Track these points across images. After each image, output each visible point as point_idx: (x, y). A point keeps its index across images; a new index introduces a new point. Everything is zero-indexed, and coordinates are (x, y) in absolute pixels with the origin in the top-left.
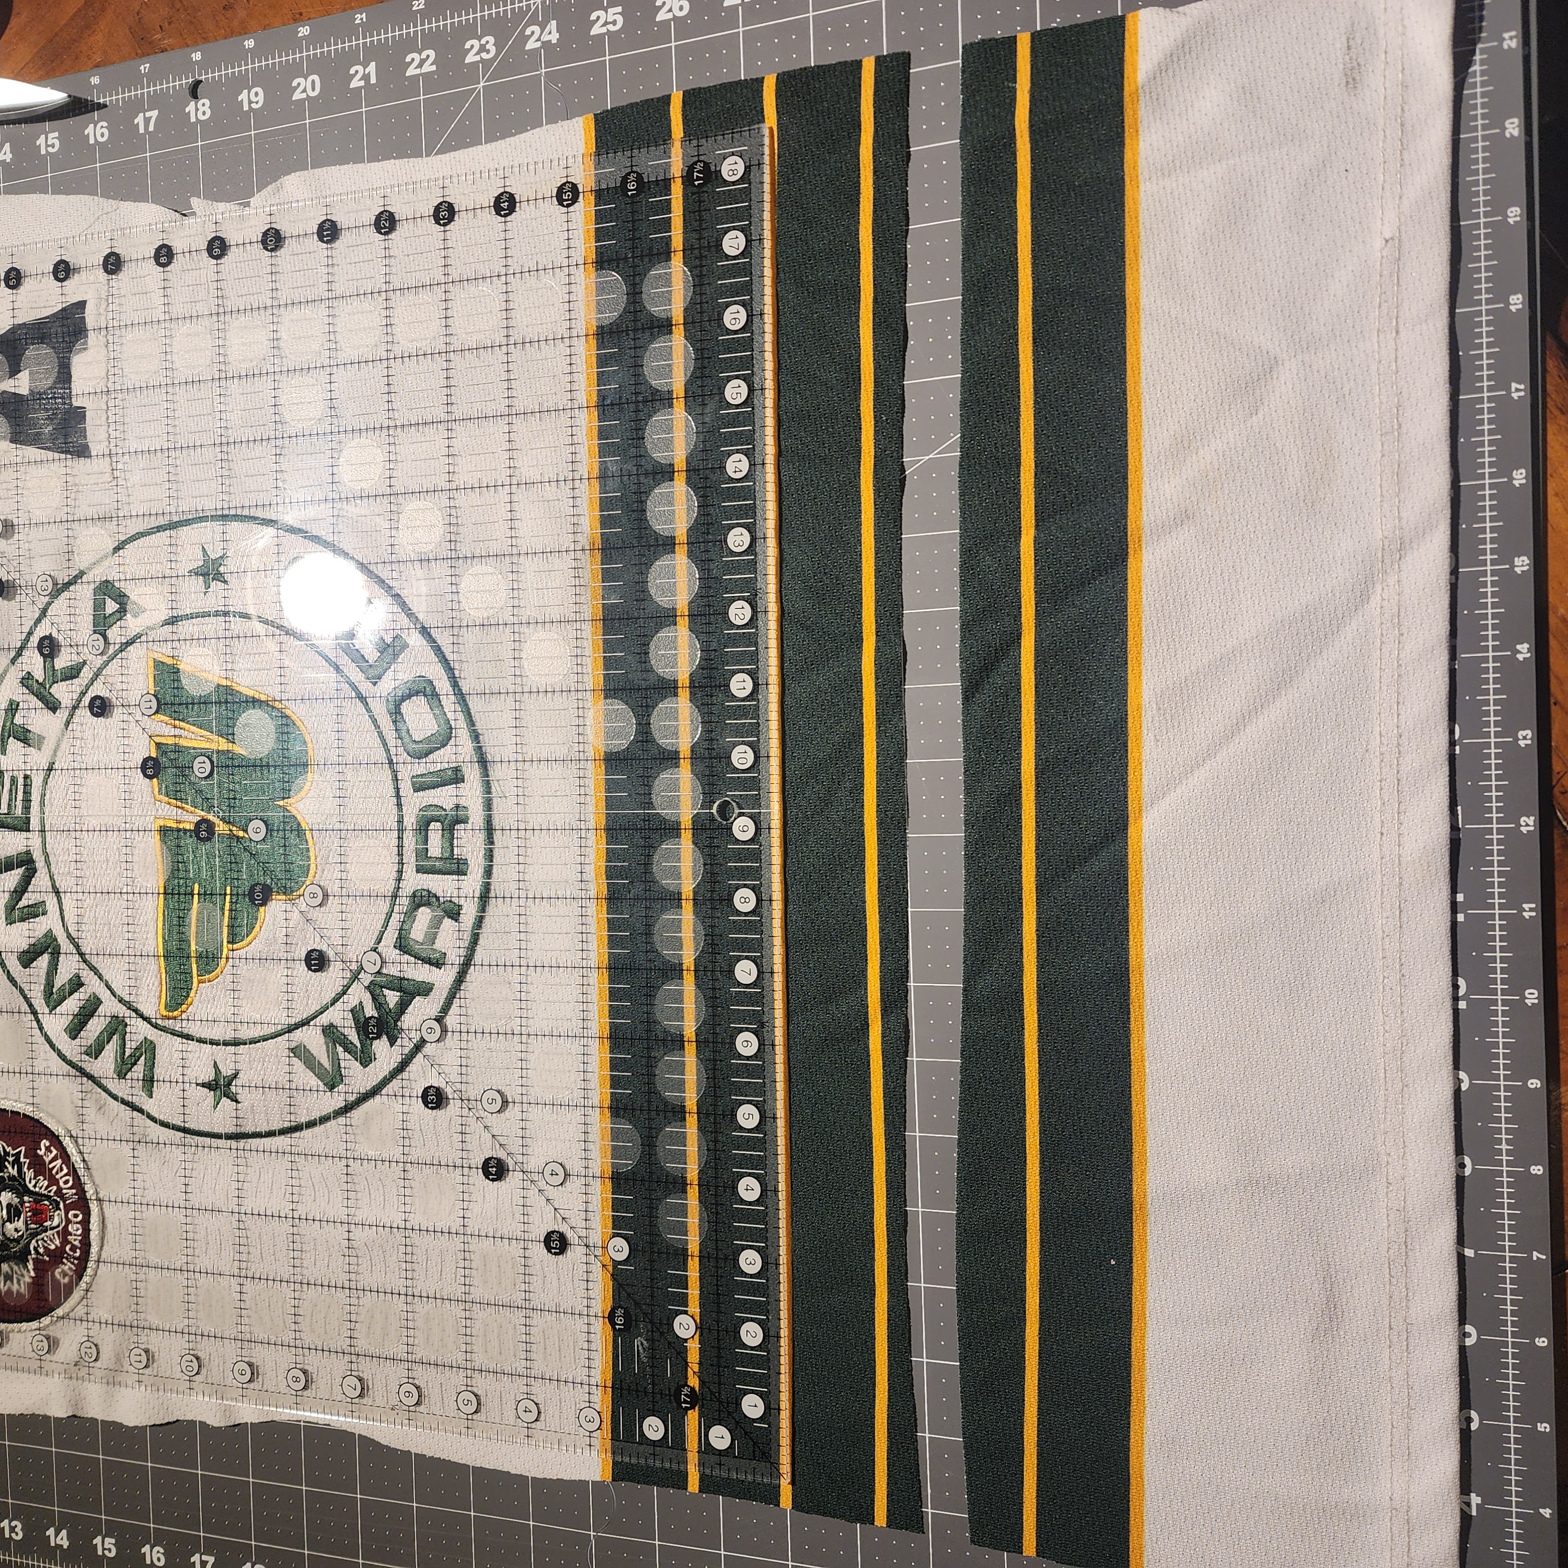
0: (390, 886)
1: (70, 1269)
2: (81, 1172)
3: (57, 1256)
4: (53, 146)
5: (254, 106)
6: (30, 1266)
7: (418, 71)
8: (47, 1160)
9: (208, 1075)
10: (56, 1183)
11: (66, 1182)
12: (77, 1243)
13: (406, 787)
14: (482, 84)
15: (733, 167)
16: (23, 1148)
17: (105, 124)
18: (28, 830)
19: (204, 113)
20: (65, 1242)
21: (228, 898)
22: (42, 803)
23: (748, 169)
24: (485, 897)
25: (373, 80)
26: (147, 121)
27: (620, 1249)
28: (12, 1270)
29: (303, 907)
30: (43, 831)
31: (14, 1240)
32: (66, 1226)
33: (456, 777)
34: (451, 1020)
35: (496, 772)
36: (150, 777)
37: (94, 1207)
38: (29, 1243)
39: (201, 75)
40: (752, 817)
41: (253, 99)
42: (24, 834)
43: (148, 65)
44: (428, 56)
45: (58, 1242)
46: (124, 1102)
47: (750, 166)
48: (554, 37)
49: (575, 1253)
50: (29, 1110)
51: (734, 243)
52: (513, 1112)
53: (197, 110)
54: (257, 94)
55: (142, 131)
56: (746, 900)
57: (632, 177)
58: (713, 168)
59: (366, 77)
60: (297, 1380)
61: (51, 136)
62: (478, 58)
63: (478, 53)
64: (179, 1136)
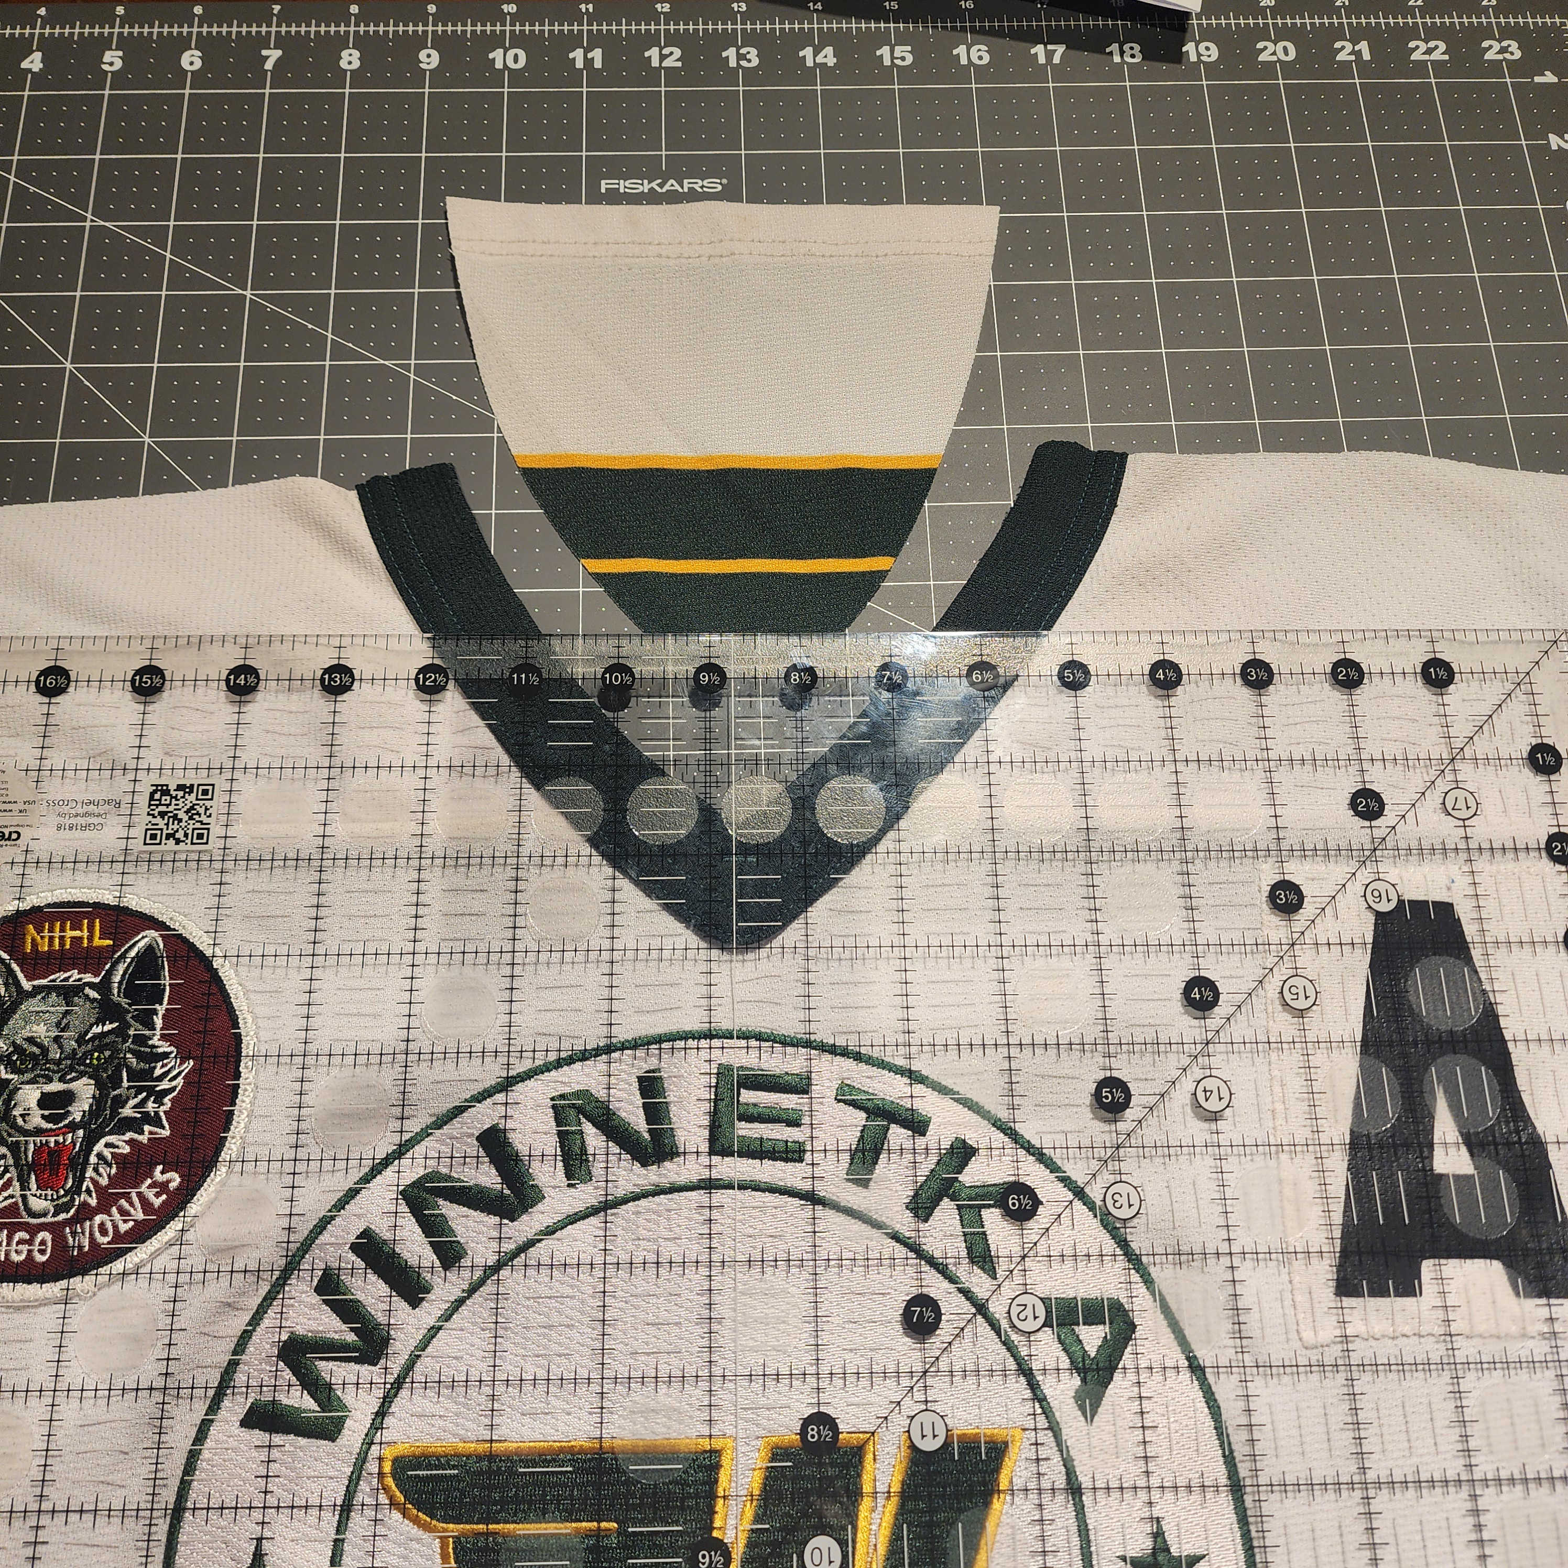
2: (118, 1266)
8: (143, 1188)
10: (104, 1207)
16: (166, 1133)
18: (712, 1152)
22: (756, 1187)
30: (709, 1185)
42: (704, 1147)
64: (169, 1496)
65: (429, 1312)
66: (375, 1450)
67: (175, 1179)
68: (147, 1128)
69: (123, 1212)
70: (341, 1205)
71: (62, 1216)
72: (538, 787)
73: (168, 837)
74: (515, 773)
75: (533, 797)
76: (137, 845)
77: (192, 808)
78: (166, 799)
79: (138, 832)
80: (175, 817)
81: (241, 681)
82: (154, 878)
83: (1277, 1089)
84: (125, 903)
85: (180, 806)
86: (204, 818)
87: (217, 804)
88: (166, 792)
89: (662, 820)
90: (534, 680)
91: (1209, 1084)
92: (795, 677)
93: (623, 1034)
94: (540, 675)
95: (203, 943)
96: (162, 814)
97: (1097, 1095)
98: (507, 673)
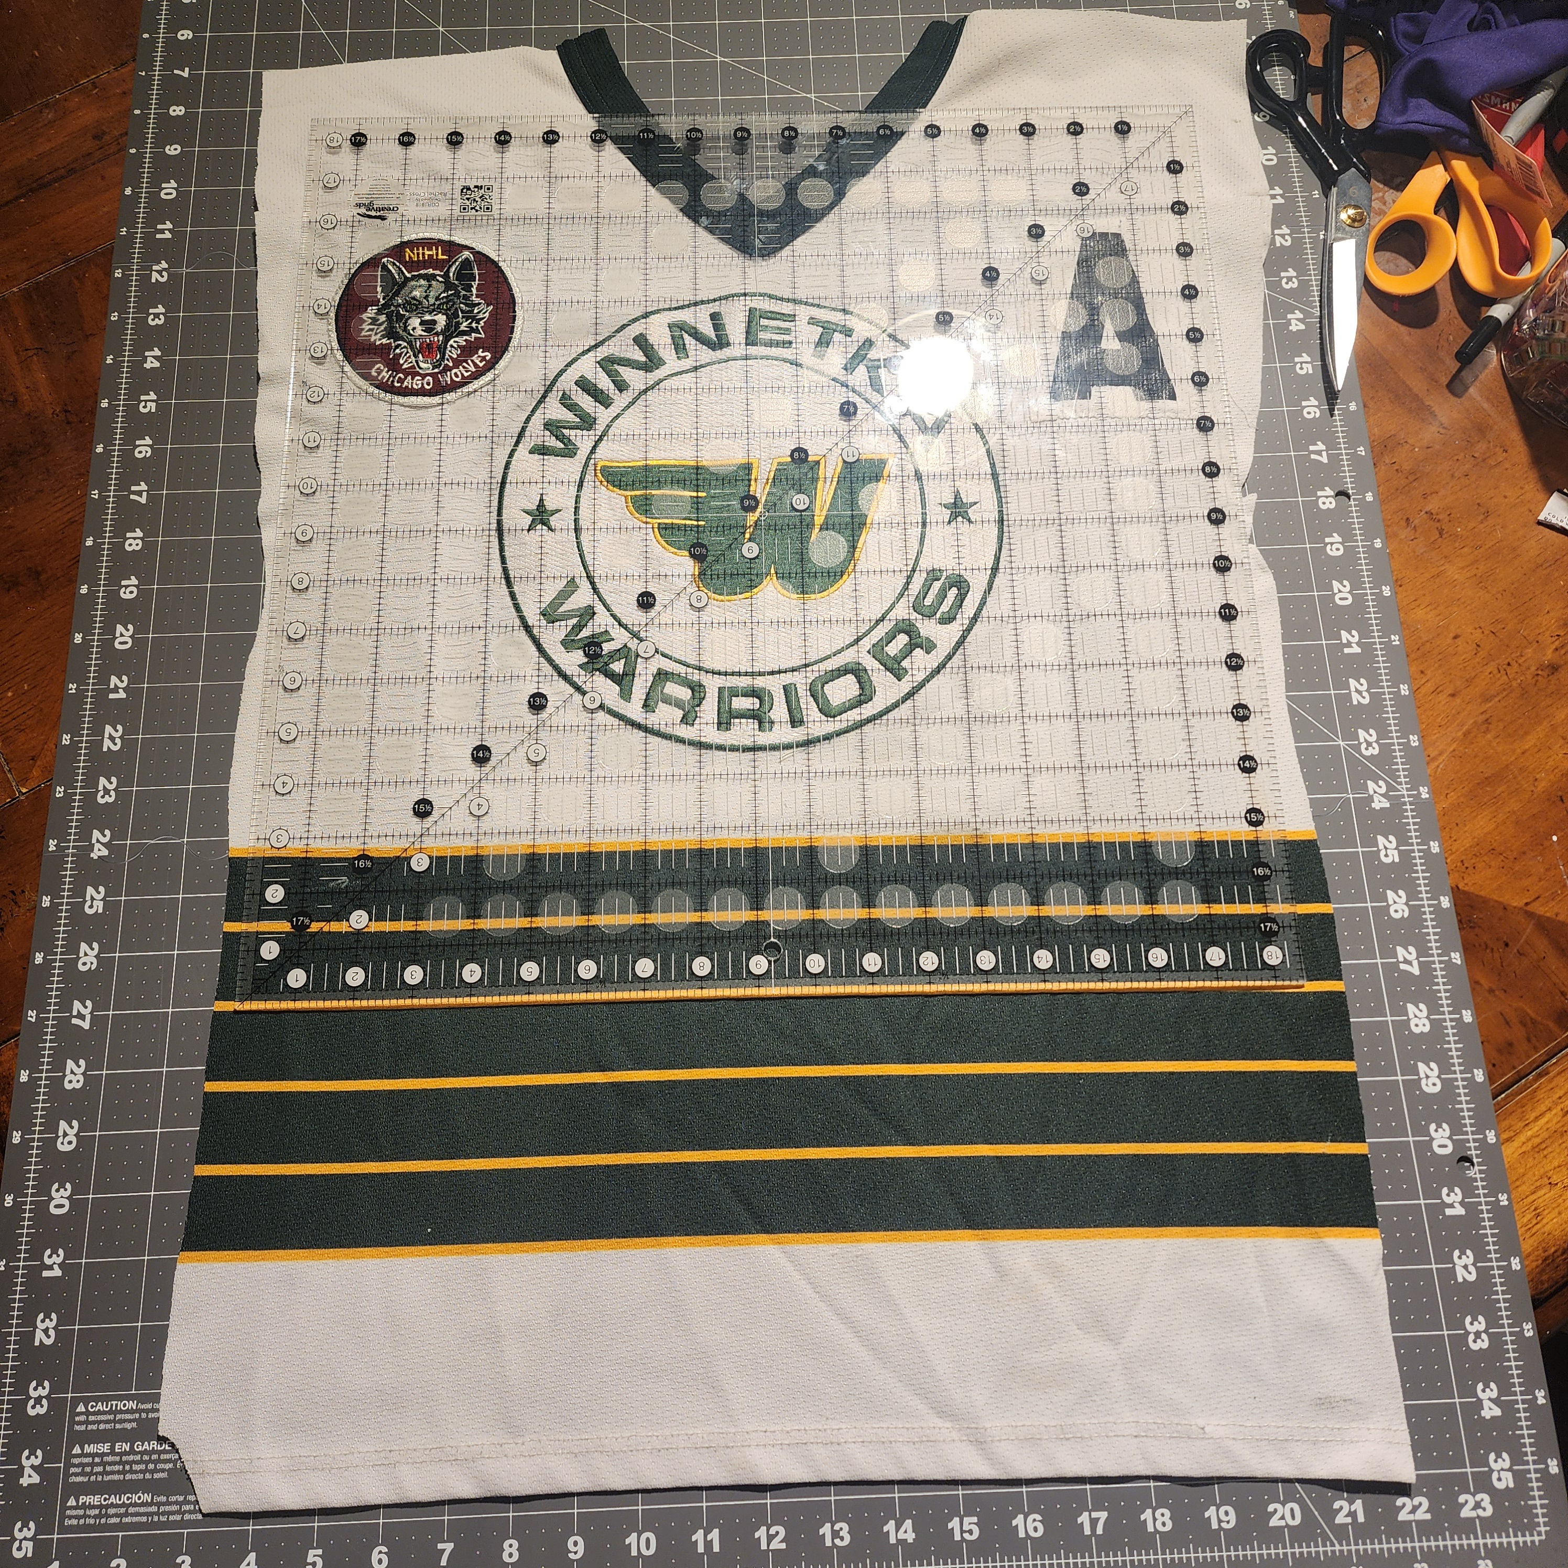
0: (707, 665)
1: (384, 377)
2: (465, 389)
3: (394, 366)
4: (1301, 368)
5: (1329, 547)
6: (385, 341)
7: (1353, 689)
8: (474, 358)
9: (550, 505)
10: (456, 366)
11: (457, 376)
12: (406, 384)
13: (787, 679)
14: (1342, 743)
15: (1274, 955)
17: (1318, 415)
18: (747, 344)
19: (1324, 503)
20: (406, 373)
21: (695, 523)
22: (767, 358)
23: (1273, 968)
24: (701, 745)
25: (1346, 651)
26: (1319, 453)
27: (420, 864)
28: (380, 325)
29: (689, 590)
31: (406, 327)
32: (419, 374)
33: (796, 721)
34: (601, 716)
35: (799, 753)
36: (792, 456)
37: (437, 400)
38: (405, 341)
39: (1354, 500)
40: (769, 971)
41: (1335, 546)
43: (1363, 453)
44: (1364, 698)
45: (405, 366)
46: (523, 429)
47: (1275, 970)
48: (1376, 805)
49: (415, 826)
50: (514, 343)
51: (1215, 957)
52: (528, 771)
53: (1327, 497)
54: (1338, 549)
55: (1312, 448)
56: (702, 967)
57: (1268, 871)
58: (1273, 939)
59: (1349, 644)
60: (300, 582)
61: (1309, 366)
62: (1362, 740)
63: (1366, 740)
64: (498, 478)
65: (614, 410)
66: (592, 461)
67: (488, 356)
71: (436, 370)
72: (654, 186)
73: (472, 209)
74: (643, 179)
75: (652, 191)
76: (457, 212)
77: (482, 196)
78: (469, 192)
79: (457, 208)
80: (474, 200)
81: (502, 138)
82: (465, 231)
83: (1026, 317)
84: (453, 239)
85: (477, 195)
86: (489, 201)
87: (495, 194)
88: (469, 189)
89: (719, 200)
90: (651, 136)
91: (992, 312)
92: (786, 133)
93: (701, 297)
94: (654, 134)
95: (493, 256)
96: (468, 199)
97: (937, 318)
98: (637, 134)
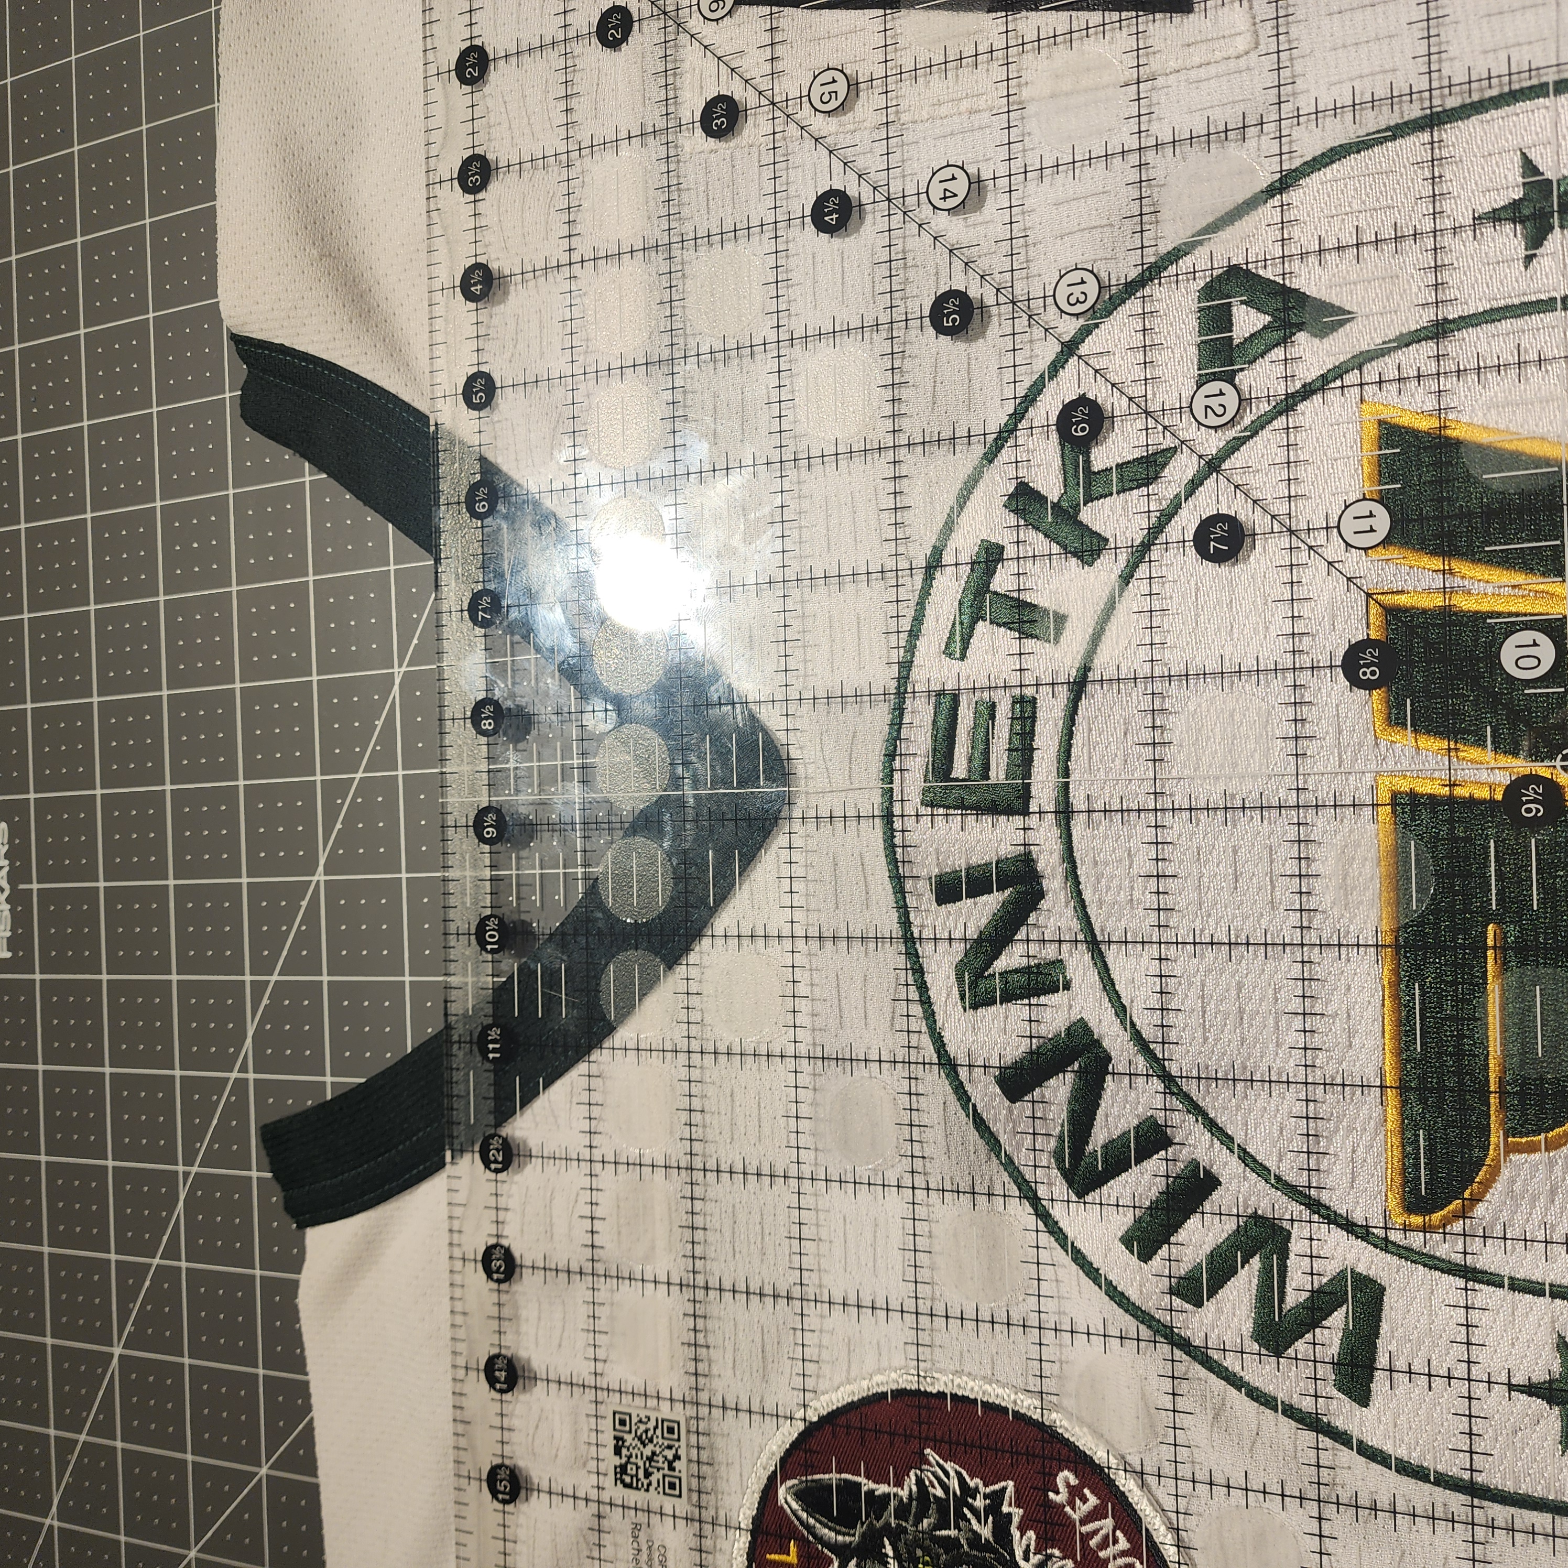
8: (1076, 1517)
16: (1011, 1484)
18: (1025, 812)
30: (1065, 813)
42: (1018, 821)
50: (1028, 1405)
64: (1456, 1501)
66: (1395, 1236)
67: (1066, 1477)
68: (1005, 1509)
69: (1104, 1545)
70: (1092, 1273)
72: (610, 1029)
73: (672, 1468)
74: (595, 1055)
75: (624, 1035)
76: (682, 1506)
77: (640, 1438)
78: (631, 1469)
79: (669, 1504)
80: (650, 1459)
81: (502, 1375)
82: (722, 1485)
83: (944, 110)
84: (746, 1523)
85: (637, 1452)
86: (651, 1425)
87: (636, 1408)
88: (623, 1469)
89: (646, 881)
90: (494, 1033)
91: (936, 192)
92: (487, 725)
93: (890, 923)
94: (490, 1027)
95: (790, 1432)
96: (647, 1475)
97: (951, 332)
98: (488, 1066)
